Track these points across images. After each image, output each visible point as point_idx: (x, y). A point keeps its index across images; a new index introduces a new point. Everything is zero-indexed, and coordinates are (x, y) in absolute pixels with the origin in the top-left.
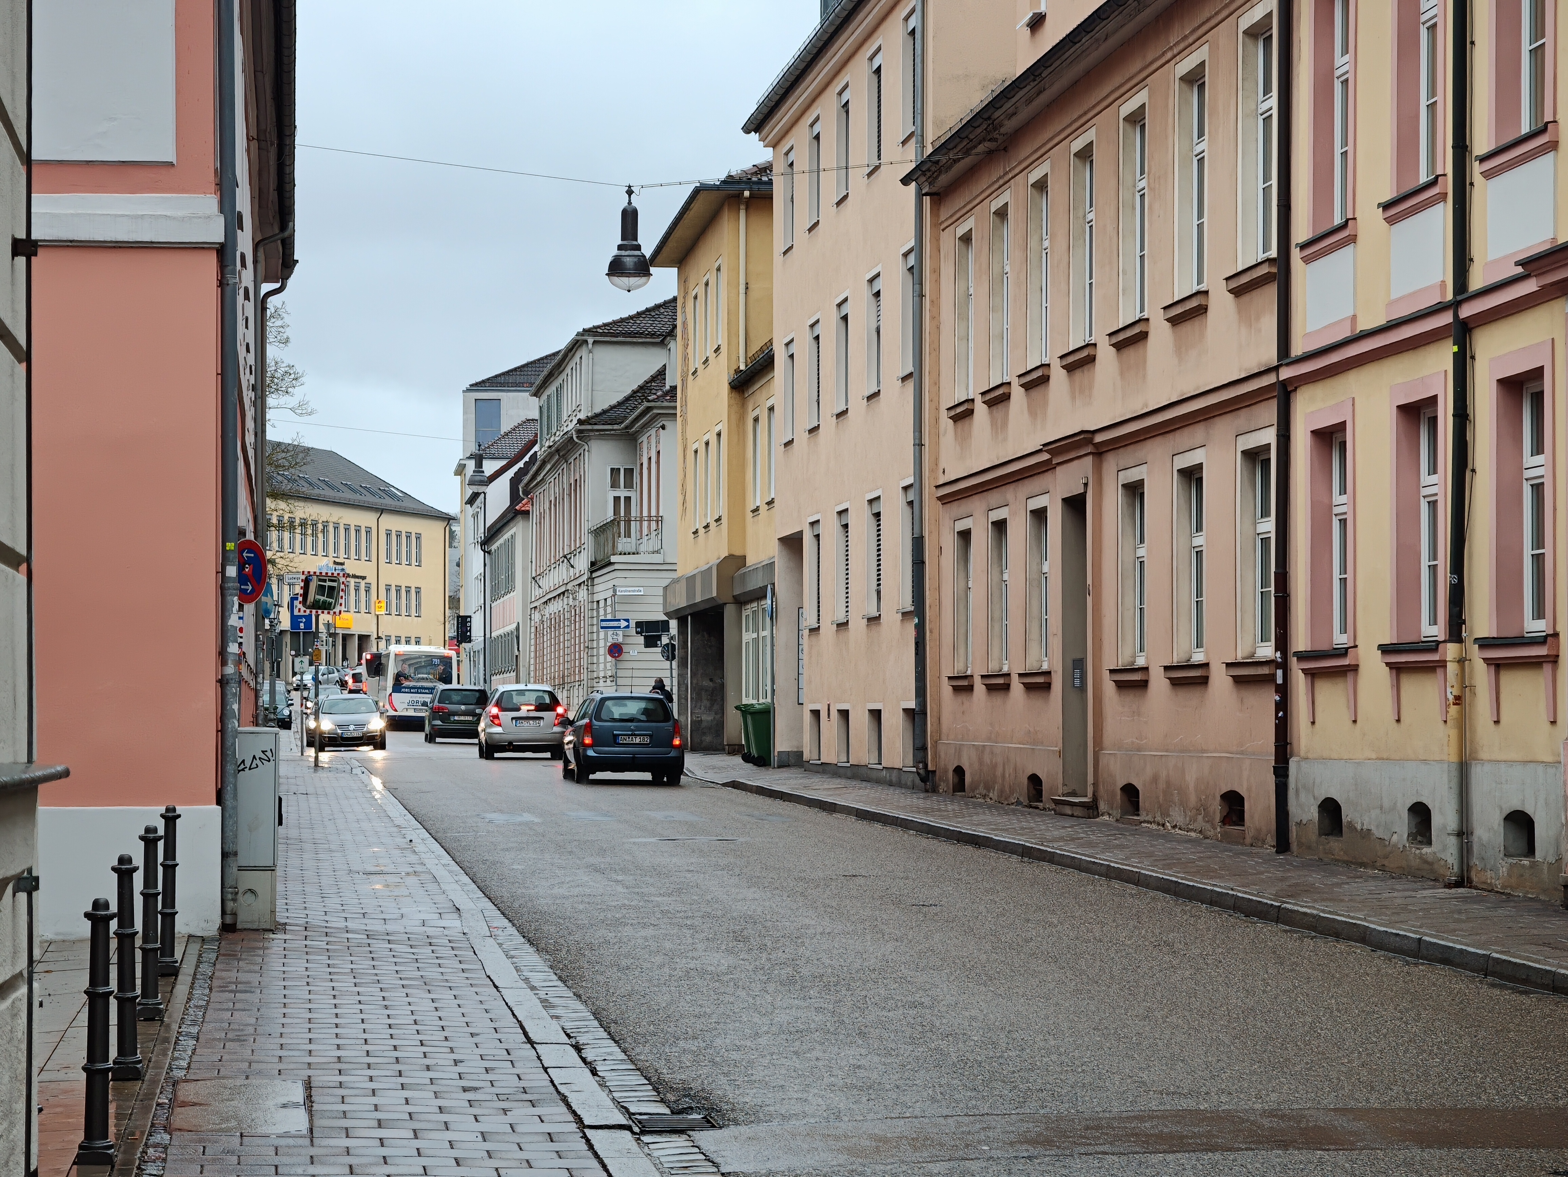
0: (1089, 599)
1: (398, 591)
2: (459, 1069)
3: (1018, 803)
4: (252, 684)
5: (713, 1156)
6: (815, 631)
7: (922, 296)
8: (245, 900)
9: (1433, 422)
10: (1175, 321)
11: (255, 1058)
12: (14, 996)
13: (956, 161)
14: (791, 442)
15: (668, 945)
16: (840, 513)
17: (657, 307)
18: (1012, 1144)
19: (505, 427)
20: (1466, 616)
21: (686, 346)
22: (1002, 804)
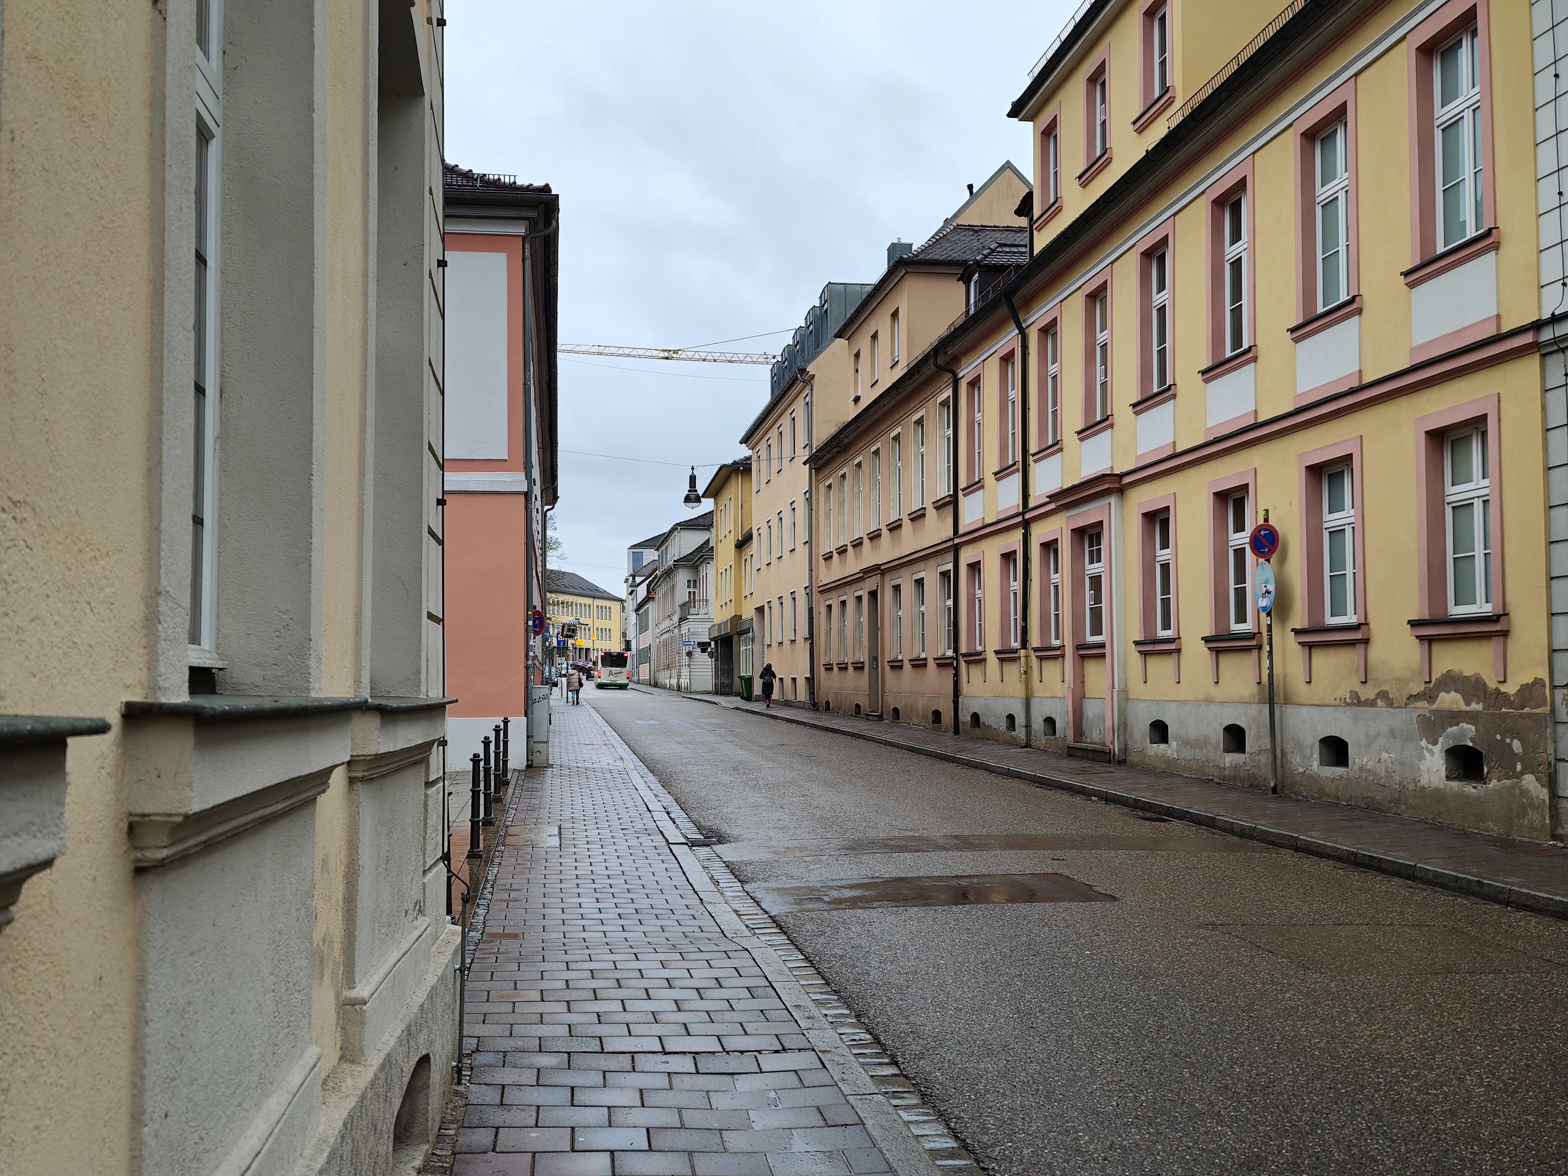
0: (879, 632)
1: (602, 630)
2: (620, 821)
3: (851, 715)
4: (541, 668)
5: (720, 855)
6: (769, 646)
7: (812, 510)
8: (536, 755)
9: (1015, 560)
10: (912, 520)
11: (539, 817)
12: (438, 786)
13: (825, 455)
14: (760, 569)
15: (706, 772)
16: (779, 598)
17: (706, 514)
18: (839, 849)
19: (644, 564)
20: (1028, 638)
21: (717, 530)
22: (845, 715)
